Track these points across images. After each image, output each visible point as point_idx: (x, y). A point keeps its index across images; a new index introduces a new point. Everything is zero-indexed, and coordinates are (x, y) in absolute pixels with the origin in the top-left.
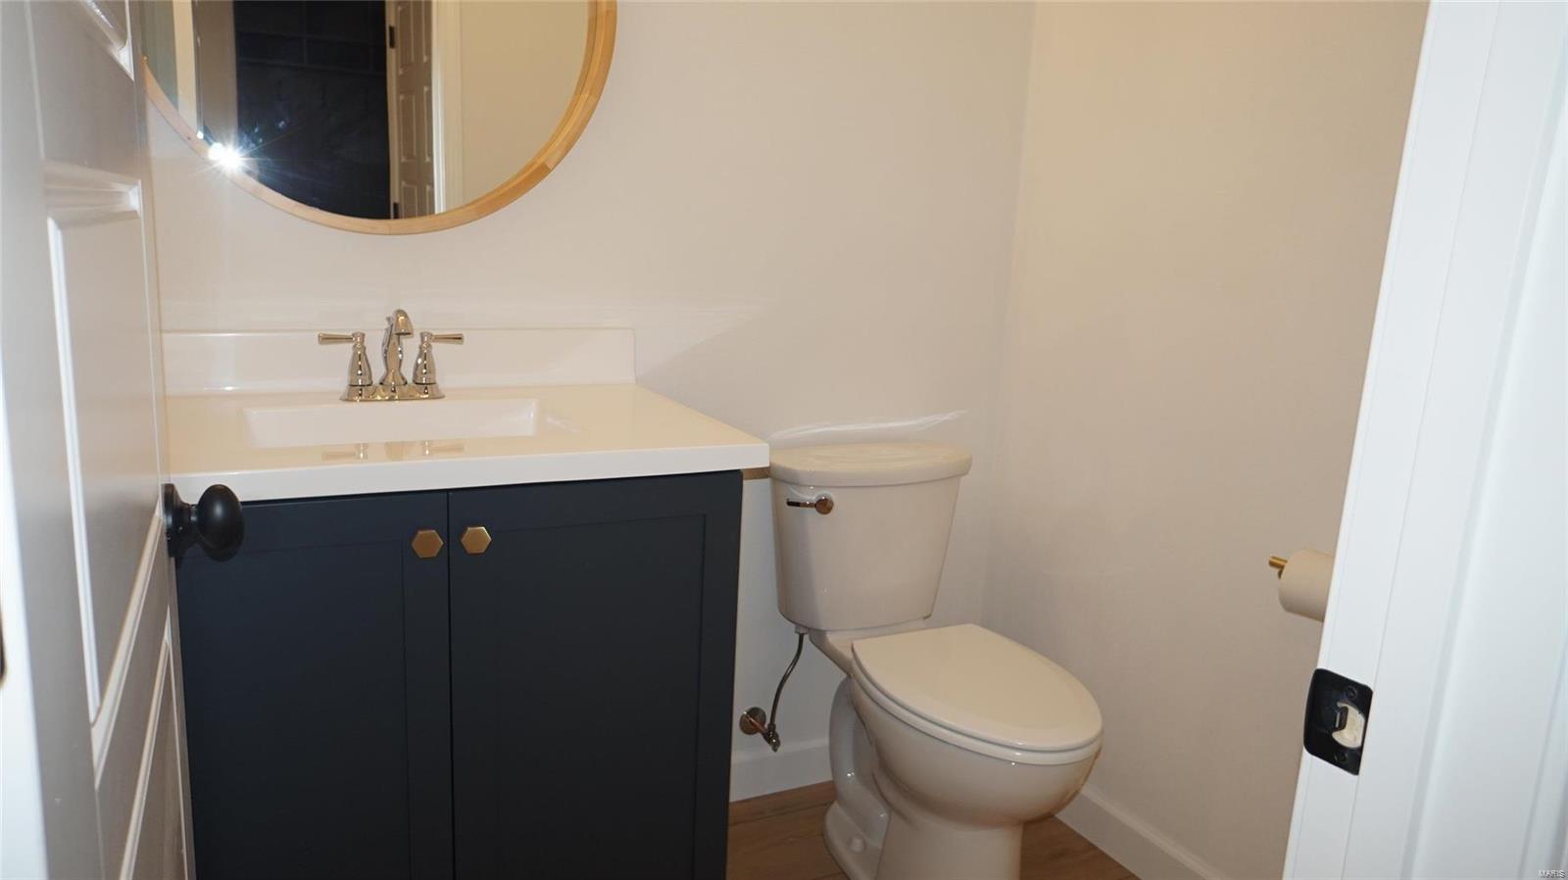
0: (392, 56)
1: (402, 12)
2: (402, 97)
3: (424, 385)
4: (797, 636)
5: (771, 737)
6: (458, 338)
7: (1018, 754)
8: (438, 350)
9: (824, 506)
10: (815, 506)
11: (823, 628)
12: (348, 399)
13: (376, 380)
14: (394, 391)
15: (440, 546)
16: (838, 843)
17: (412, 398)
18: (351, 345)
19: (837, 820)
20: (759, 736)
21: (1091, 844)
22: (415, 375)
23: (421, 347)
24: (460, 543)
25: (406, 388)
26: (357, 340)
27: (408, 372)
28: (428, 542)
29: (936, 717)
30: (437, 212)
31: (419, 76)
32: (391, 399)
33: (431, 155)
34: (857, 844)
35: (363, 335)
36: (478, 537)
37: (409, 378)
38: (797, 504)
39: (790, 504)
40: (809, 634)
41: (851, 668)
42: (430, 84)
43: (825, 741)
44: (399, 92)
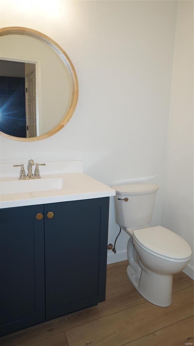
0: (27, 94)
1: (29, 85)
2: (29, 103)
3: (37, 175)
4: (120, 228)
5: (114, 251)
6: (44, 165)
7: (172, 260)
8: (40, 168)
9: (126, 200)
10: (124, 200)
11: (126, 227)
12: (20, 179)
13: (26, 174)
14: (30, 177)
15: (42, 217)
16: (130, 276)
17: (34, 178)
18: (21, 167)
19: (129, 270)
20: (111, 250)
21: (188, 276)
22: (35, 173)
23: (36, 167)
24: (47, 216)
25: (33, 176)
26: (22, 166)
27: (33, 172)
28: (40, 216)
29: (152, 250)
30: (37, 136)
31: (33, 99)
32: (29, 179)
33: (36, 116)
34: (134, 276)
35: (23, 165)
36: (51, 214)
37: (33, 174)
38: (120, 199)
39: (118, 199)
40: (123, 228)
41: (133, 236)
42: (35, 101)
43: (126, 251)
44: (28, 102)
